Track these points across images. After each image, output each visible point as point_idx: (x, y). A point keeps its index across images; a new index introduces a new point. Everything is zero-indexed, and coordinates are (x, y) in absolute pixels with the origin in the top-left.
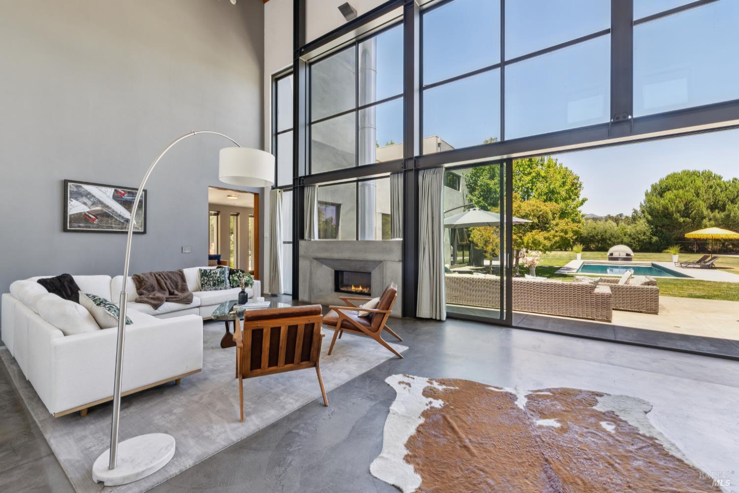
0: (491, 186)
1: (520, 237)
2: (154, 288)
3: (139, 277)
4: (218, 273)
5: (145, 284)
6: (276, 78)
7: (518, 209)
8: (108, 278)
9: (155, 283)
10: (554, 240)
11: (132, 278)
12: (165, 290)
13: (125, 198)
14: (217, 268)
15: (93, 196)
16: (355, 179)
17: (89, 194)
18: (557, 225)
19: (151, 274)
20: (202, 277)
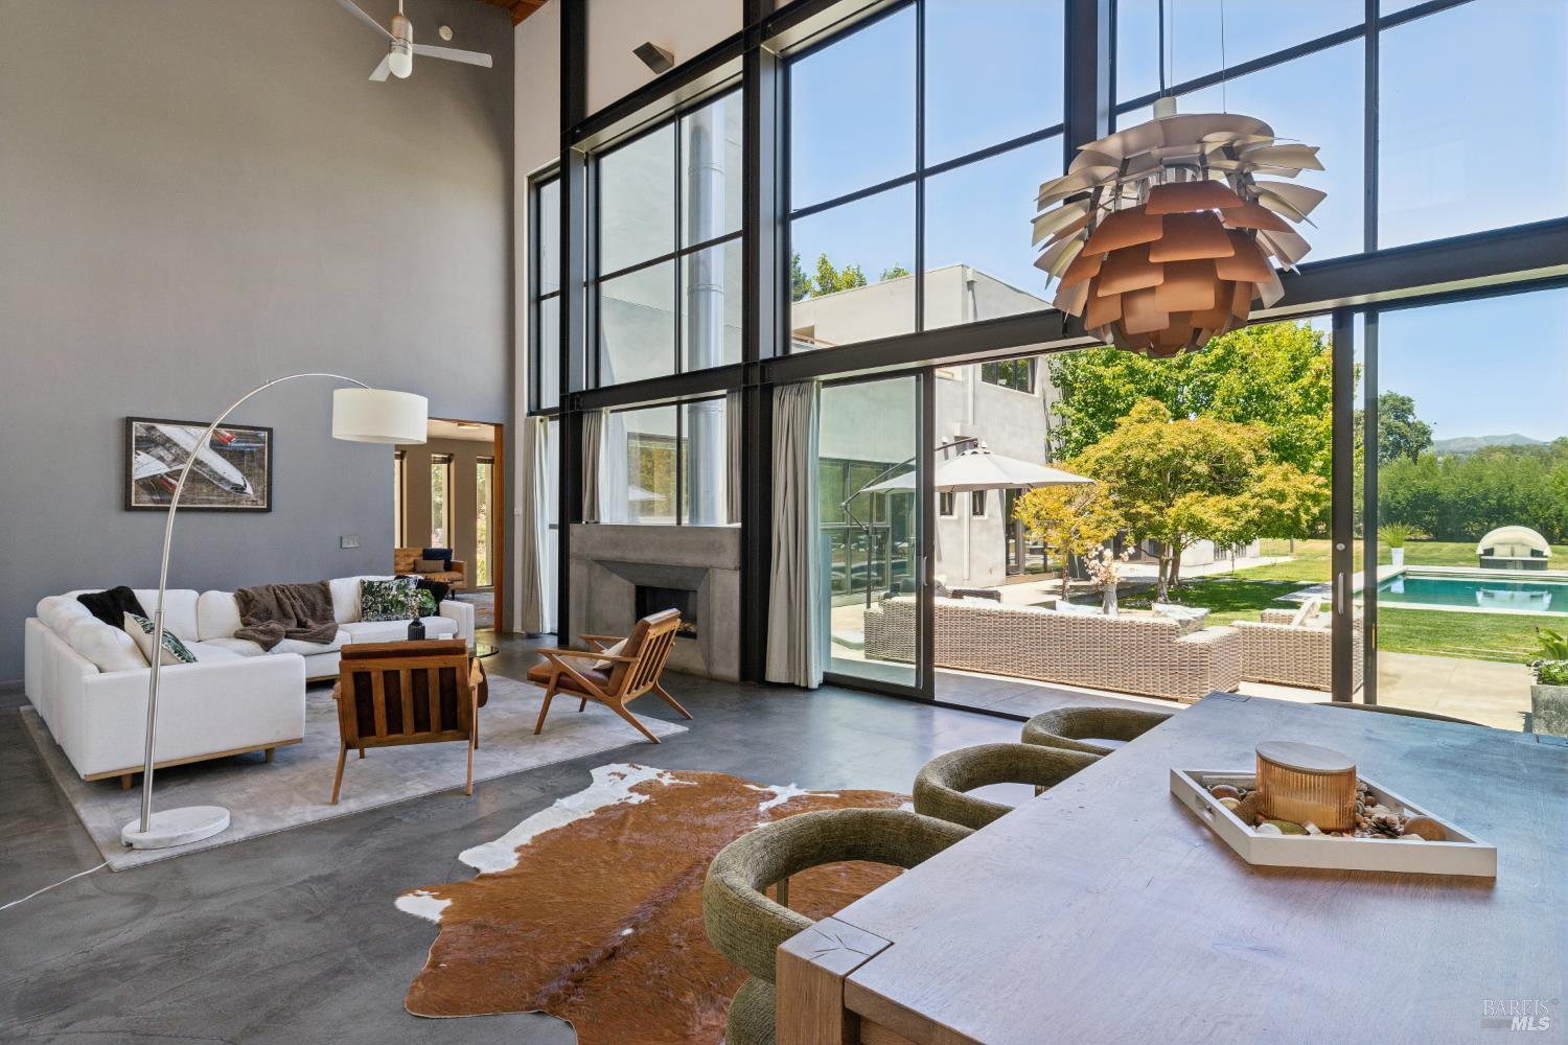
0: (1107, 381)
1: (1160, 510)
2: (271, 613)
3: (245, 593)
4: (394, 589)
5: (255, 606)
6: (537, 183)
7: (1155, 440)
8: (193, 594)
9: (273, 604)
10: (1245, 517)
11: (235, 596)
12: (291, 618)
13: (233, 445)
14: (396, 578)
15: (176, 445)
16: (674, 399)
17: (168, 440)
18: (1260, 479)
19: (267, 589)
20: (363, 595)
